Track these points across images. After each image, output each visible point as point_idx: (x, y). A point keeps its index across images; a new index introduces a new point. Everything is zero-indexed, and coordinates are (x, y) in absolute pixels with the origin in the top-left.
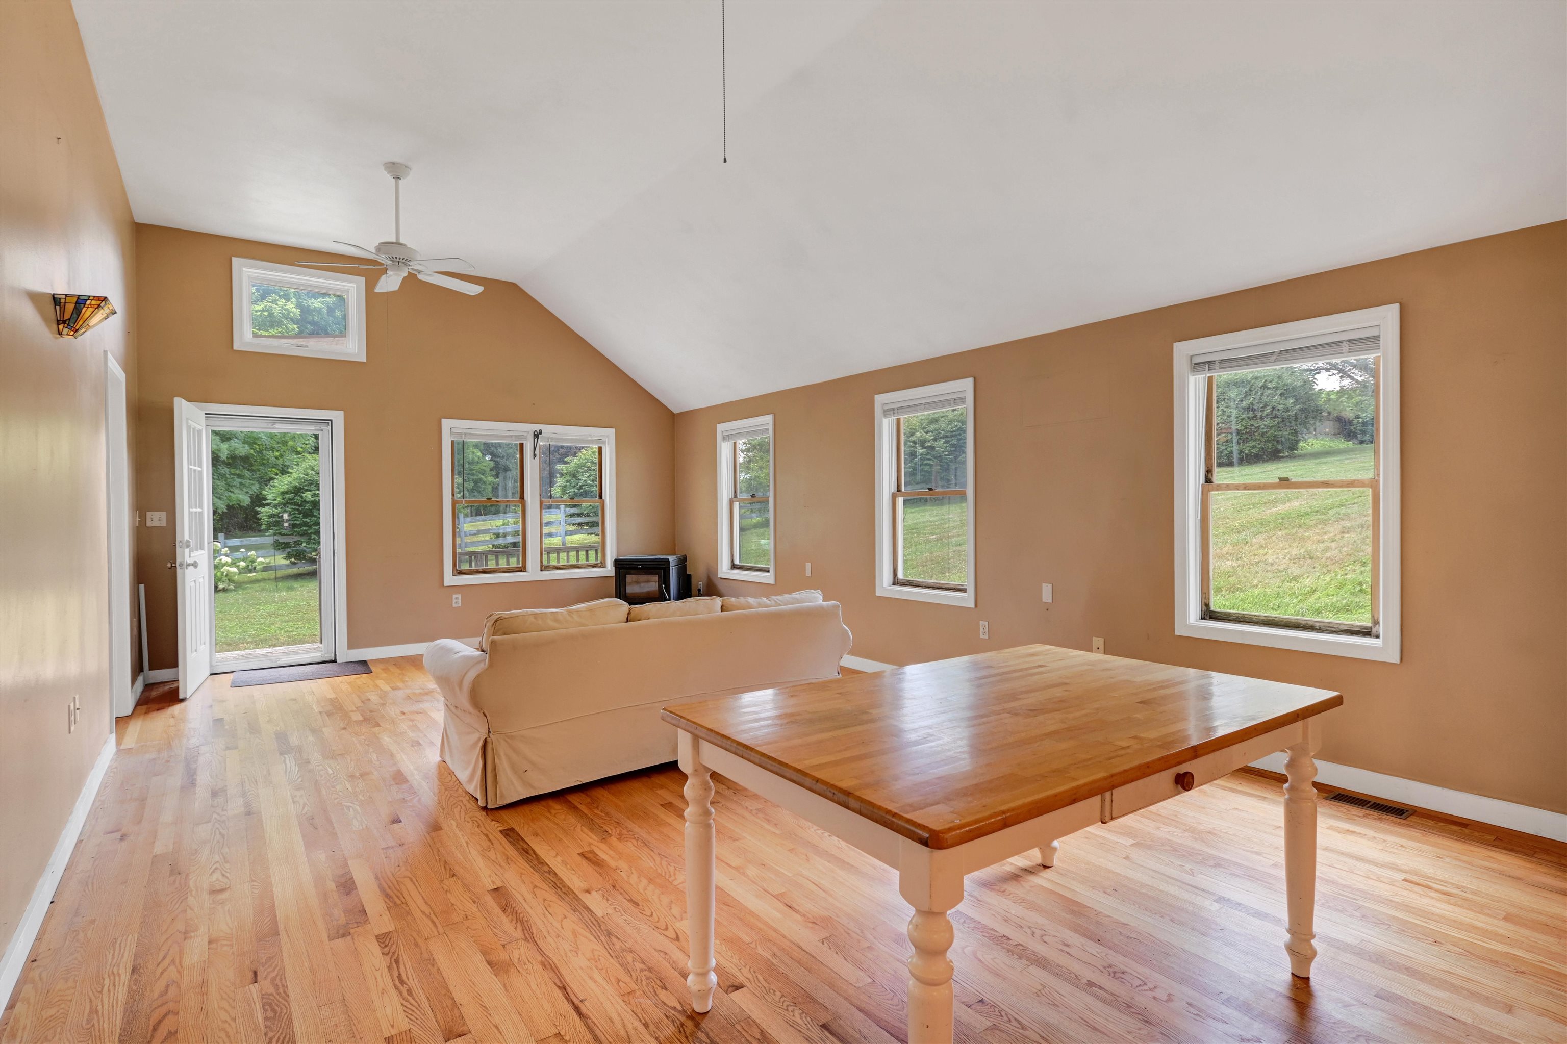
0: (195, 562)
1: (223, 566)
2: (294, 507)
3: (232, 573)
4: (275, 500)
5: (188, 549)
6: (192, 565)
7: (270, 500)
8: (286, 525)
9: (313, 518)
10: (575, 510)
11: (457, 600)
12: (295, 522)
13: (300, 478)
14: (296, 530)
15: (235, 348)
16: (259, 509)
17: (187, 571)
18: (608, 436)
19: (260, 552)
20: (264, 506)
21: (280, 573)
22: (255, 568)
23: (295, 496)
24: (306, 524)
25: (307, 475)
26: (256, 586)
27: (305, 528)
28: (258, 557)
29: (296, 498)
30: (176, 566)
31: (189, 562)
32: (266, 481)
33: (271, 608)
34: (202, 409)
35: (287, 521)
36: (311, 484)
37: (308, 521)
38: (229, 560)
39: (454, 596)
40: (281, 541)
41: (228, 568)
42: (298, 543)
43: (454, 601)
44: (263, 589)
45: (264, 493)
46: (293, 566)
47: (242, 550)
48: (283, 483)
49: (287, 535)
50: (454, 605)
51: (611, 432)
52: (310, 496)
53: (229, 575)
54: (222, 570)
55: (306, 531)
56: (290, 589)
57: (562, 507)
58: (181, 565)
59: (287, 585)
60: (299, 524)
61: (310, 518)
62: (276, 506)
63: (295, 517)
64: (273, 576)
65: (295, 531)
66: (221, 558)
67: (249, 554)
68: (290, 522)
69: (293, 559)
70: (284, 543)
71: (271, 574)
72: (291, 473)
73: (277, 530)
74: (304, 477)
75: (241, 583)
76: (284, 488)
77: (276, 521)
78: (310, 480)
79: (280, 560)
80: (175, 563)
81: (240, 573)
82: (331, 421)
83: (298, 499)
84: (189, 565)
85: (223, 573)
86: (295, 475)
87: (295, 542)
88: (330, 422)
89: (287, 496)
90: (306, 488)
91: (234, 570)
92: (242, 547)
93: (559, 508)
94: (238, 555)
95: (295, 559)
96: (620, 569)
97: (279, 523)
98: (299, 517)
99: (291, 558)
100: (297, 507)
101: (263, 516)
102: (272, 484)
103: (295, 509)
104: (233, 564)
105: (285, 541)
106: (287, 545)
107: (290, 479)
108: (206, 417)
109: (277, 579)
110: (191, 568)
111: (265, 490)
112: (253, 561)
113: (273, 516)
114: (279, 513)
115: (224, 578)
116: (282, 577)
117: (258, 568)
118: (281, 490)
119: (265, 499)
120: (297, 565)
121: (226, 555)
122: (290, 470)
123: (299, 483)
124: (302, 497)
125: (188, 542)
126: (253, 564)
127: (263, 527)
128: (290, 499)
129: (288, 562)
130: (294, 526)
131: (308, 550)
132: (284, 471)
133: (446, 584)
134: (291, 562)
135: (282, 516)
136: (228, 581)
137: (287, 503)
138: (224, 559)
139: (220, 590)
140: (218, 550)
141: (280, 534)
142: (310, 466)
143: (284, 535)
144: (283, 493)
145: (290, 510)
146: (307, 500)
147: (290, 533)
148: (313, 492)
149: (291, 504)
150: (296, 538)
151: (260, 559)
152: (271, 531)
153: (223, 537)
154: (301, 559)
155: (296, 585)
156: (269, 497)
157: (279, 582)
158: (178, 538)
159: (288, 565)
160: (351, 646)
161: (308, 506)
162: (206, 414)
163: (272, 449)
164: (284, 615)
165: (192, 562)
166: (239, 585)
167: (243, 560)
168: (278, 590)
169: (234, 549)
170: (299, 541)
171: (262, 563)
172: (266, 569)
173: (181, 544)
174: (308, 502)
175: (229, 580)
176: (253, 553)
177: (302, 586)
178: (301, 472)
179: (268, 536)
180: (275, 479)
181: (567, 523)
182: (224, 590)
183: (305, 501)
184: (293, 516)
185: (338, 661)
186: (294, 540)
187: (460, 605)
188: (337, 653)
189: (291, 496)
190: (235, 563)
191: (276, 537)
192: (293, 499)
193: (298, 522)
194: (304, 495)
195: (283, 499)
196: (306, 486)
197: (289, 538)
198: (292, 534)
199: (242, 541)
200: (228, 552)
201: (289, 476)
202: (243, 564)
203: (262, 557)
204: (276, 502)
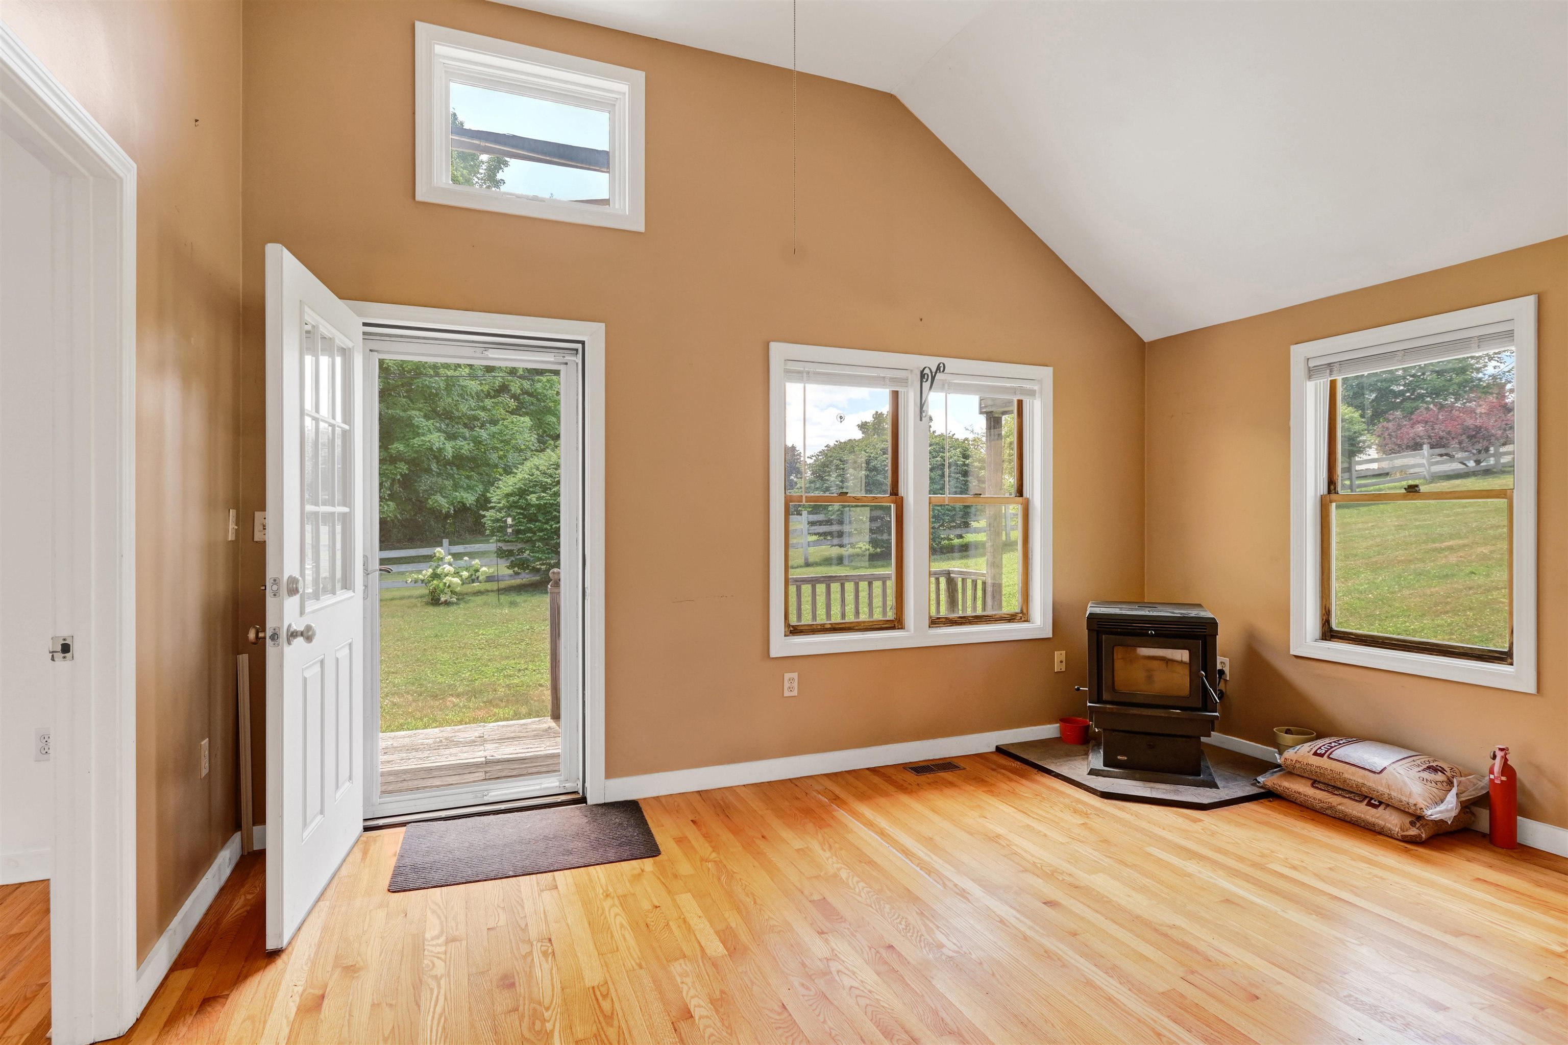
0: (309, 628)
1: (445, 576)
2: (518, 511)
3: (454, 584)
4: (500, 503)
5: (296, 599)
6: (302, 634)
7: (495, 502)
8: (510, 530)
9: (537, 524)
10: (820, 517)
11: (791, 682)
12: (519, 527)
13: (526, 479)
14: (520, 536)
15: (419, 197)
16: (483, 513)
17: (287, 650)
18: (1040, 382)
19: (486, 560)
20: (487, 509)
21: (502, 585)
22: (478, 578)
23: (519, 499)
24: (530, 530)
25: (532, 475)
26: (479, 600)
27: (529, 535)
28: (482, 566)
29: (521, 501)
30: (265, 638)
31: (294, 627)
32: (490, 483)
33: (490, 632)
34: (359, 315)
35: (511, 526)
36: (535, 486)
37: (533, 526)
38: (452, 569)
39: (787, 676)
40: (505, 548)
41: (450, 578)
42: (521, 551)
43: (786, 685)
44: (485, 604)
45: (488, 495)
46: (516, 577)
47: (466, 558)
48: (508, 484)
49: (511, 541)
50: (787, 694)
51: (1046, 374)
52: (534, 499)
53: (452, 586)
54: (444, 581)
55: (530, 537)
56: (513, 604)
57: (805, 513)
58: (275, 637)
59: (509, 599)
60: (523, 530)
61: (534, 523)
62: (500, 510)
63: (520, 522)
64: (495, 588)
65: (519, 538)
66: (444, 566)
67: (473, 563)
68: (513, 528)
69: (516, 569)
70: (507, 550)
71: (493, 586)
72: (516, 473)
73: (501, 537)
74: (529, 478)
75: (464, 594)
76: (508, 490)
77: (500, 527)
78: (536, 481)
79: (503, 569)
80: (264, 631)
81: (463, 584)
82: (583, 343)
83: (522, 502)
84: (293, 635)
85: (445, 583)
86: (520, 476)
87: (519, 550)
88: (579, 346)
89: (511, 499)
90: (531, 489)
91: (456, 580)
92: (465, 554)
93: (801, 515)
94: (461, 563)
95: (518, 569)
96: (1099, 633)
97: (502, 529)
98: (524, 522)
99: (514, 567)
100: (522, 511)
101: (488, 520)
102: (497, 486)
103: (520, 514)
104: (457, 574)
105: (510, 548)
106: (510, 553)
107: (515, 480)
108: (364, 333)
109: (500, 591)
110: (300, 640)
111: (489, 493)
112: (477, 571)
113: (497, 520)
114: (504, 517)
115: (446, 590)
116: (505, 588)
117: (480, 578)
118: (505, 492)
119: (490, 502)
120: (520, 576)
121: (450, 564)
122: (515, 471)
123: (524, 484)
124: (526, 500)
125: (293, 581)
126: (476, 574)
127: (488, 532)
128: (514, 502)
129: (511, 572)
130: (518, 532)
131: (532, 559)
132: (508, 471)
133: (773, 654)
134: (514, 571)
135: (506, 520)
136: (450, 593)
137: (511, 506)
138: (447, 568)
139: (442, 603)
140: (442, 558)
141: (505, 541)
142: (535, 465)
143: (508, 541)
144: (508, 495)
145: (515, 514)
146: (532, 503)
147: (514, 540)
148: (538, 494)
149: (516, 507)
150: (520, 546)
151: (484, 569)
152: (495, 538)
153: (448, 543)
154: (524, 569)
155: (519, 599)
156: (494, 499)
157: (501, 594)
158: (270, 574)
159: (511, 576)
160: (611, 772)
161: (533, 510)
162: (365, 324)
163: (495, 449)
164: (504, 646)
165: (301, 628)
166: (461, 597)
167: (467, 569)
168: (500, 605)
169: (458, 556)
170: (522, 548)
171: (485, 572)
172: (490, 579)
173: (275, 588)
174: (532, 506)
175: (451, 591)
176: (477, 561)
177: (525, 601)
178: (526, 472)
179: (492, 543)
180: (500, 480)
181: (810, 532)
182: (447, 603)
183: (529, 504)
184: (517, 521)
185: (590, 802)
186: (518, 548)
187: (795, 693)
188: (586, 785)
189: (516, 498)
190: (458, 573)
191: (500, 544)
192: (518, 502)
193: (522, 528)
194: (529, 498)
195: (508, 502)
196: (530, 487)
197: (513, 545)
198: (516, 541)
199: (466, 548)
200: (452, 560)
201: (513, 477)
202: (465, 574)
203: (485, 566)
204: (501, 505)
